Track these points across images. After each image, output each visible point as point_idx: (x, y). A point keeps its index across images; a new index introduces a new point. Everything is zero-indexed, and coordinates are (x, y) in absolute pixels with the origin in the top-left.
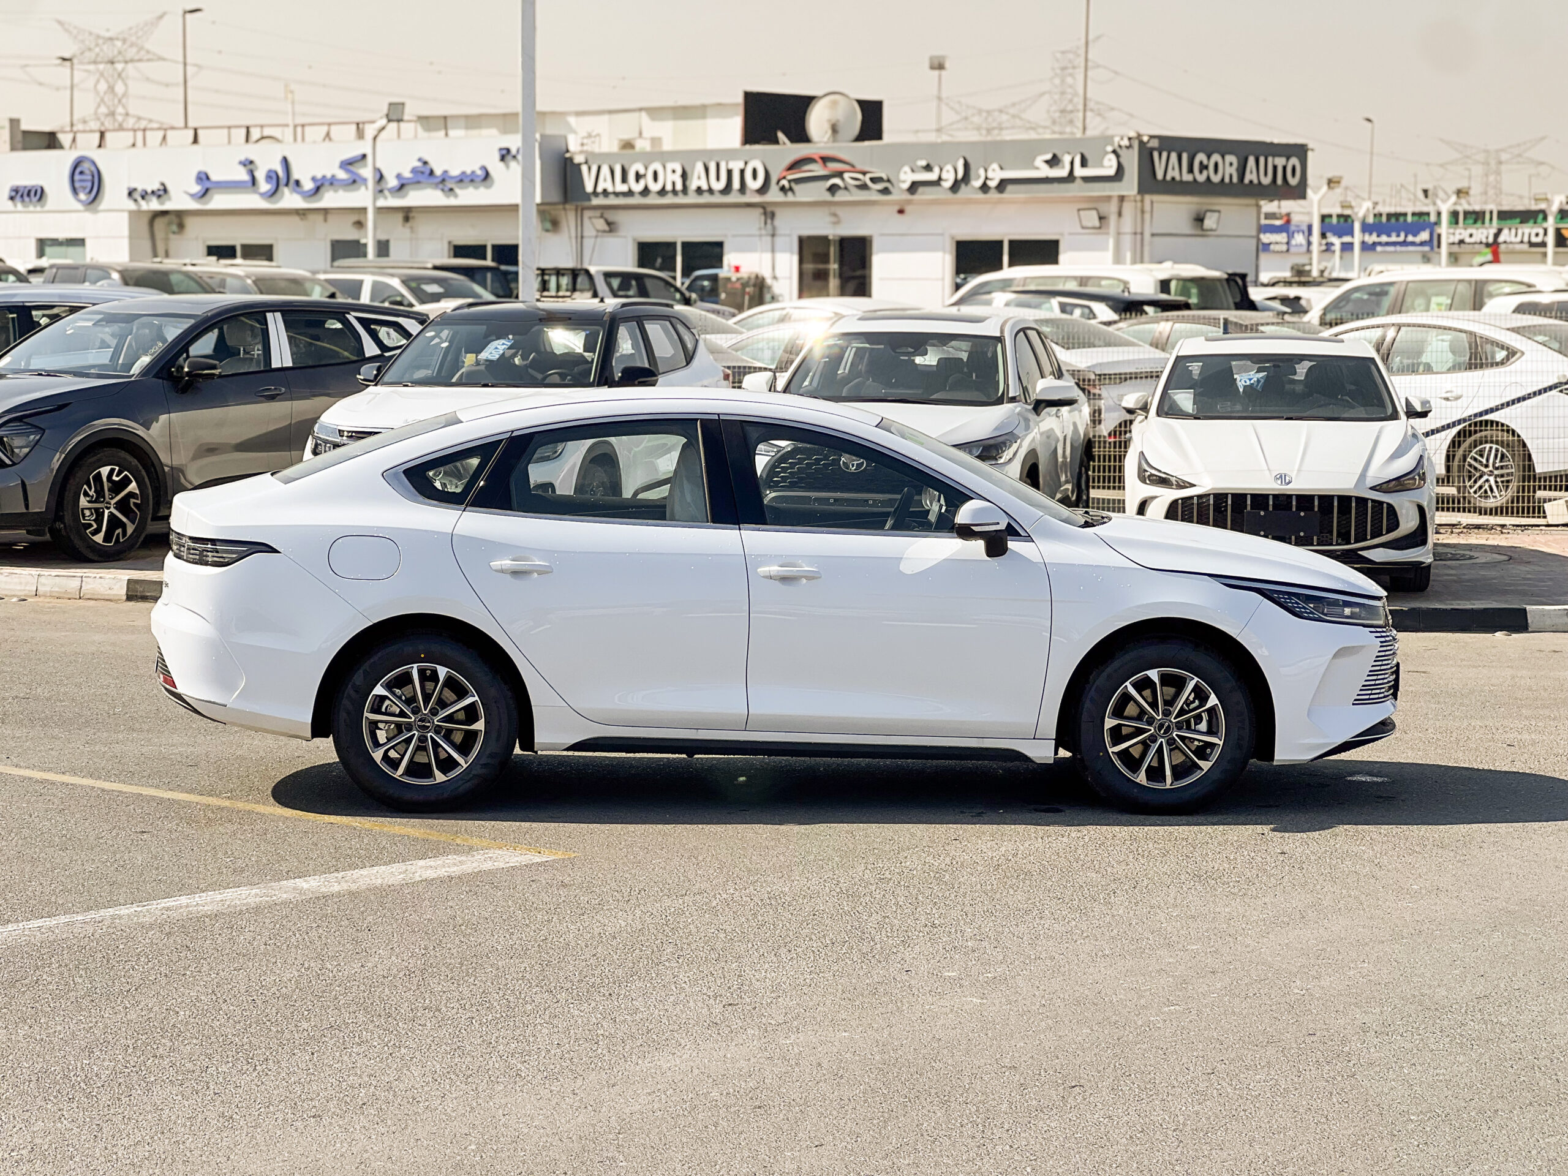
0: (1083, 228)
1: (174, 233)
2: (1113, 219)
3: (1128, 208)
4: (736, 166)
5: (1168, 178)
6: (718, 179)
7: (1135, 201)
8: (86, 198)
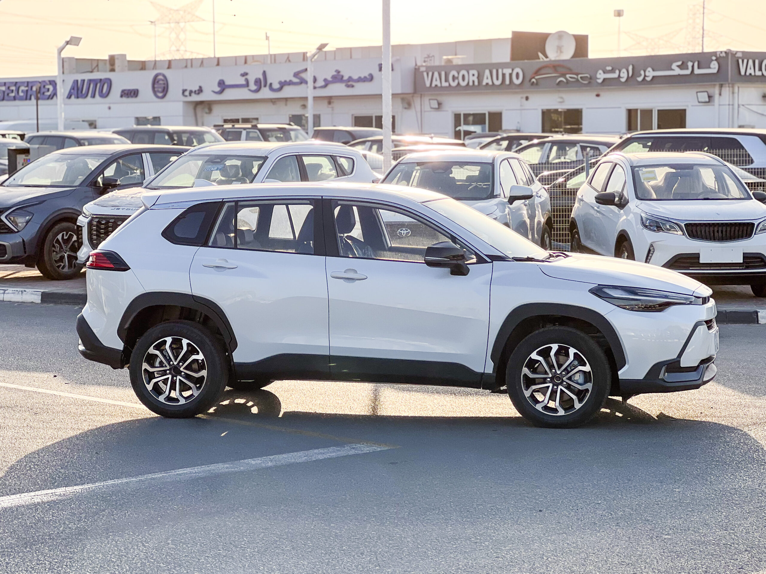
0: (699, 102)
1: (206, 113)
2: (717, 96)
3: (725, 91)
4: (507, 71)
5: (748, 74)
6: (497, 79)
7: (729, 87)
8: (160, 95)
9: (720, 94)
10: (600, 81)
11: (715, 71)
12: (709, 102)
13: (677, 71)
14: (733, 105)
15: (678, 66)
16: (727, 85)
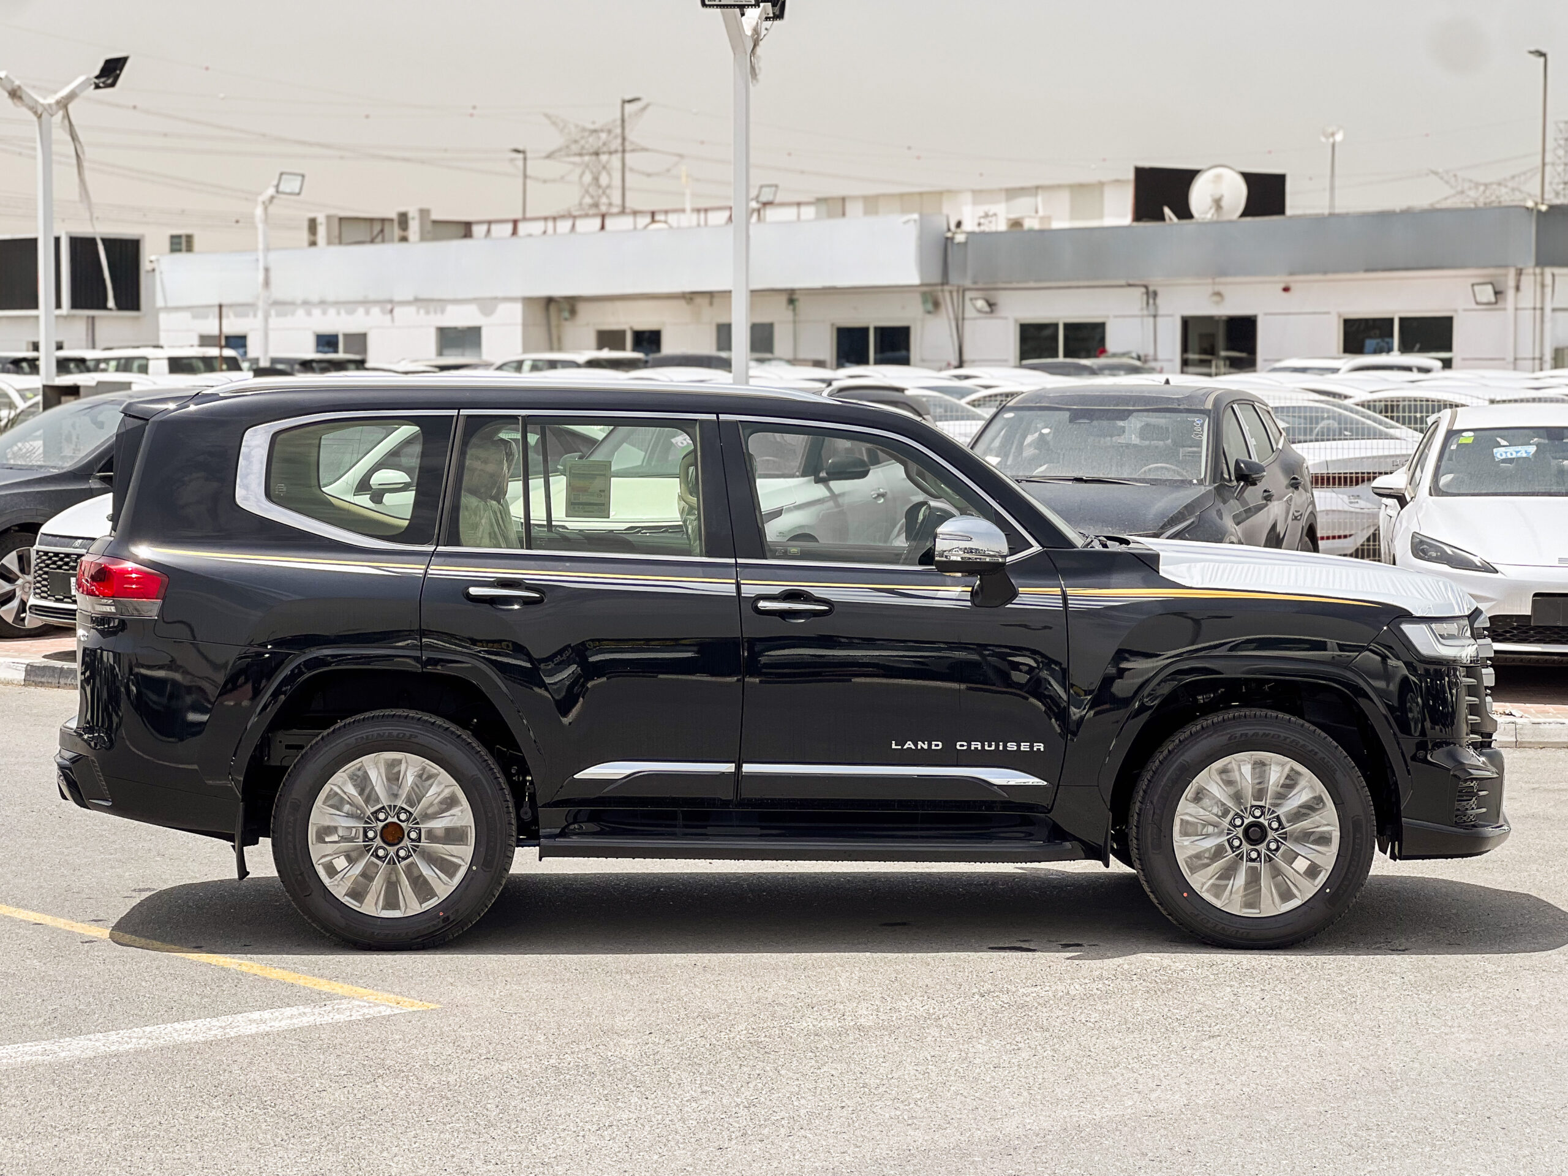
0: (1477, 303)
1: (566, 319)
2: (1511, 293)
3: (1527, 281)
7: (1534, 274)
9: (1518, 288)
12: (1496, 303)
14: (1542, 309)
16: (1530, 272)
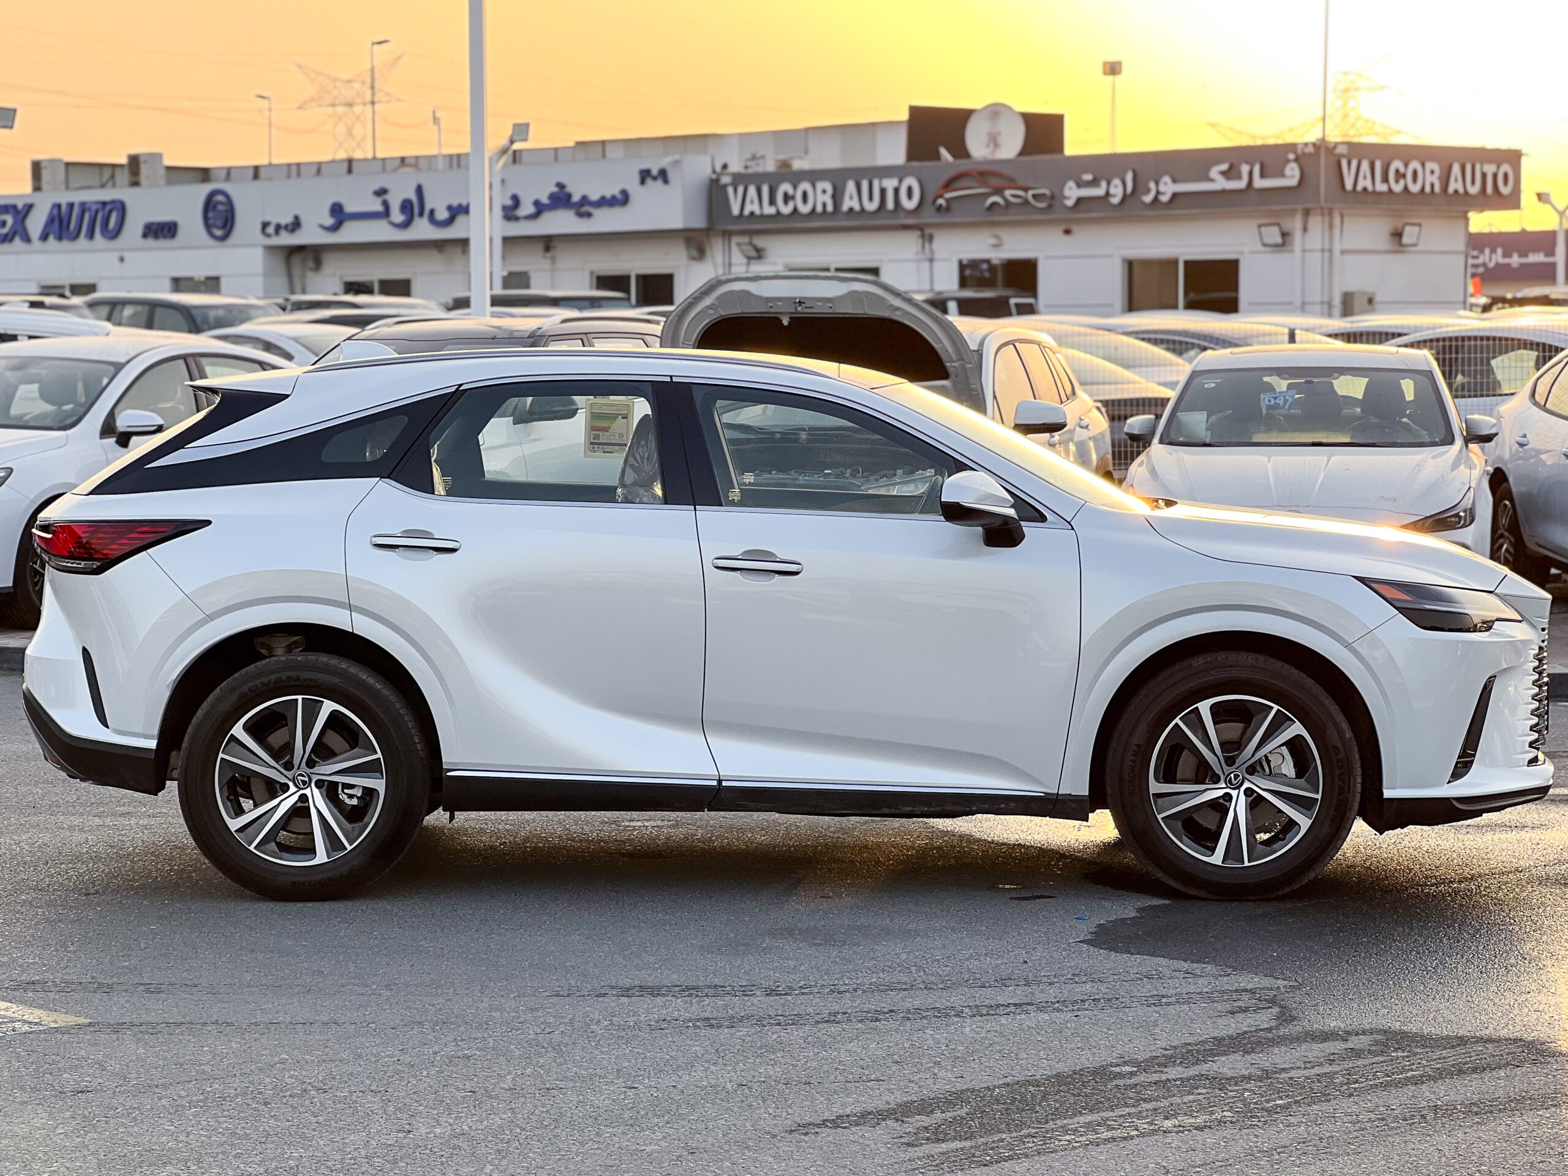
0: (1264, 245)
1: (311, 269)
2: (1298, 235)
3: (1315, 223)
4: (890, 184)
5: (1359, 188)
6: (871, 198)
7: (1323, 215)
8: (219, 233)
9: (1305, 229)
10: (1070, 203)
11: (1294, 182)
12: (1283, 245)
13: (1221, 183)
14: (1330, 251)
15: (1223, 173)
16: (1319, 211)
